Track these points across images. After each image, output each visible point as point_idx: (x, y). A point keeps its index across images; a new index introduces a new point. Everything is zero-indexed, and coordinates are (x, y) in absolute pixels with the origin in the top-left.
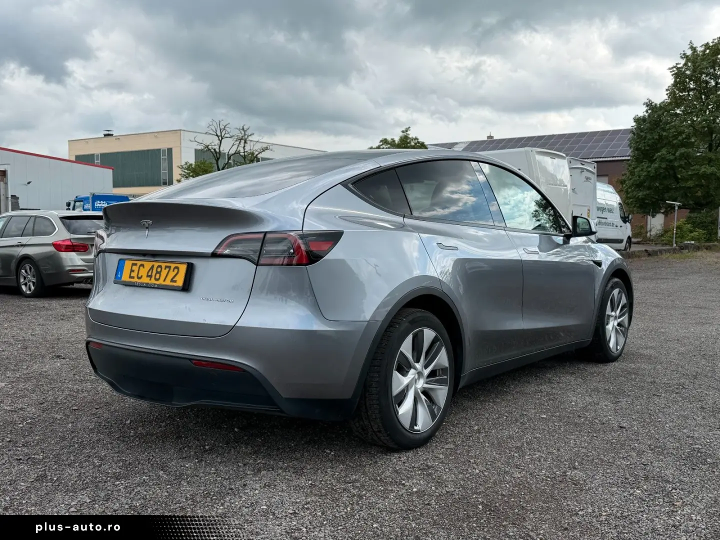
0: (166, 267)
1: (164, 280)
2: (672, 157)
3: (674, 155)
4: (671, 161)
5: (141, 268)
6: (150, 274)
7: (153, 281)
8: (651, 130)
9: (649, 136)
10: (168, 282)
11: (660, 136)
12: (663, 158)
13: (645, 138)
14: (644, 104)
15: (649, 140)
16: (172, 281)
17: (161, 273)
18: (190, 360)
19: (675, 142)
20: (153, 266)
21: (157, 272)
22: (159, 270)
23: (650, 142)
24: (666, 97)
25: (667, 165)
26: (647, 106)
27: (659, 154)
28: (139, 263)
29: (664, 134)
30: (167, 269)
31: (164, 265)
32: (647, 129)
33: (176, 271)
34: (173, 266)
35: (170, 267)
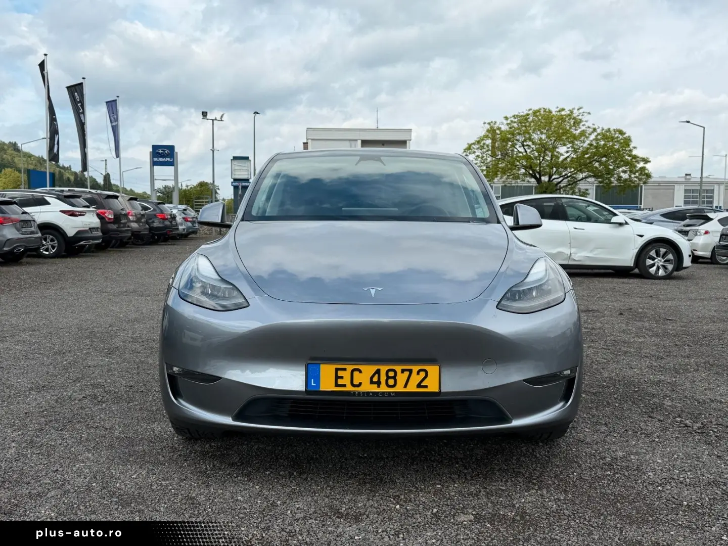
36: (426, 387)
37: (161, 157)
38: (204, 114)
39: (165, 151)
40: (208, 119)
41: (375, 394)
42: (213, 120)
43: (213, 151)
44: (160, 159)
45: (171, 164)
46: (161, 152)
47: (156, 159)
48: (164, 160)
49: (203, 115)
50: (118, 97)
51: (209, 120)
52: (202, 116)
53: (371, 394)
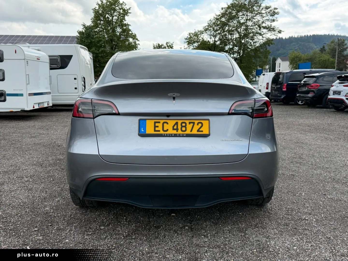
0: (190, 123)
1: (191, 131)
2: (98, 52)
3: (98, 51)
4: (97, 54)
5: (165, 124)
6: (175, 127)
7: (180, 132)
8: (87, 38)
9: (86, 41)
10: (195, 132)
11: (91, 42)
12: (94, 52)
13: (84, 42)
14: (82, 25)
15: (86, 43)
16: (198, 131)
17: (187, 127)
18: (219, 177)
19: (98, 45)
20: (177, 123)
21: (182, 127)
22: (184, 125)
23: (87, 44)
24: (91, 23)
25: (96, 56)
26: (83, 26)
27: (92, 50)
28: (162, 122)
29: (93, 40)
30: (192, 124)
31: (187, 122)
32: (85, 37)
33: (200, 125)
34: (196, 122)
35: (194, 123)
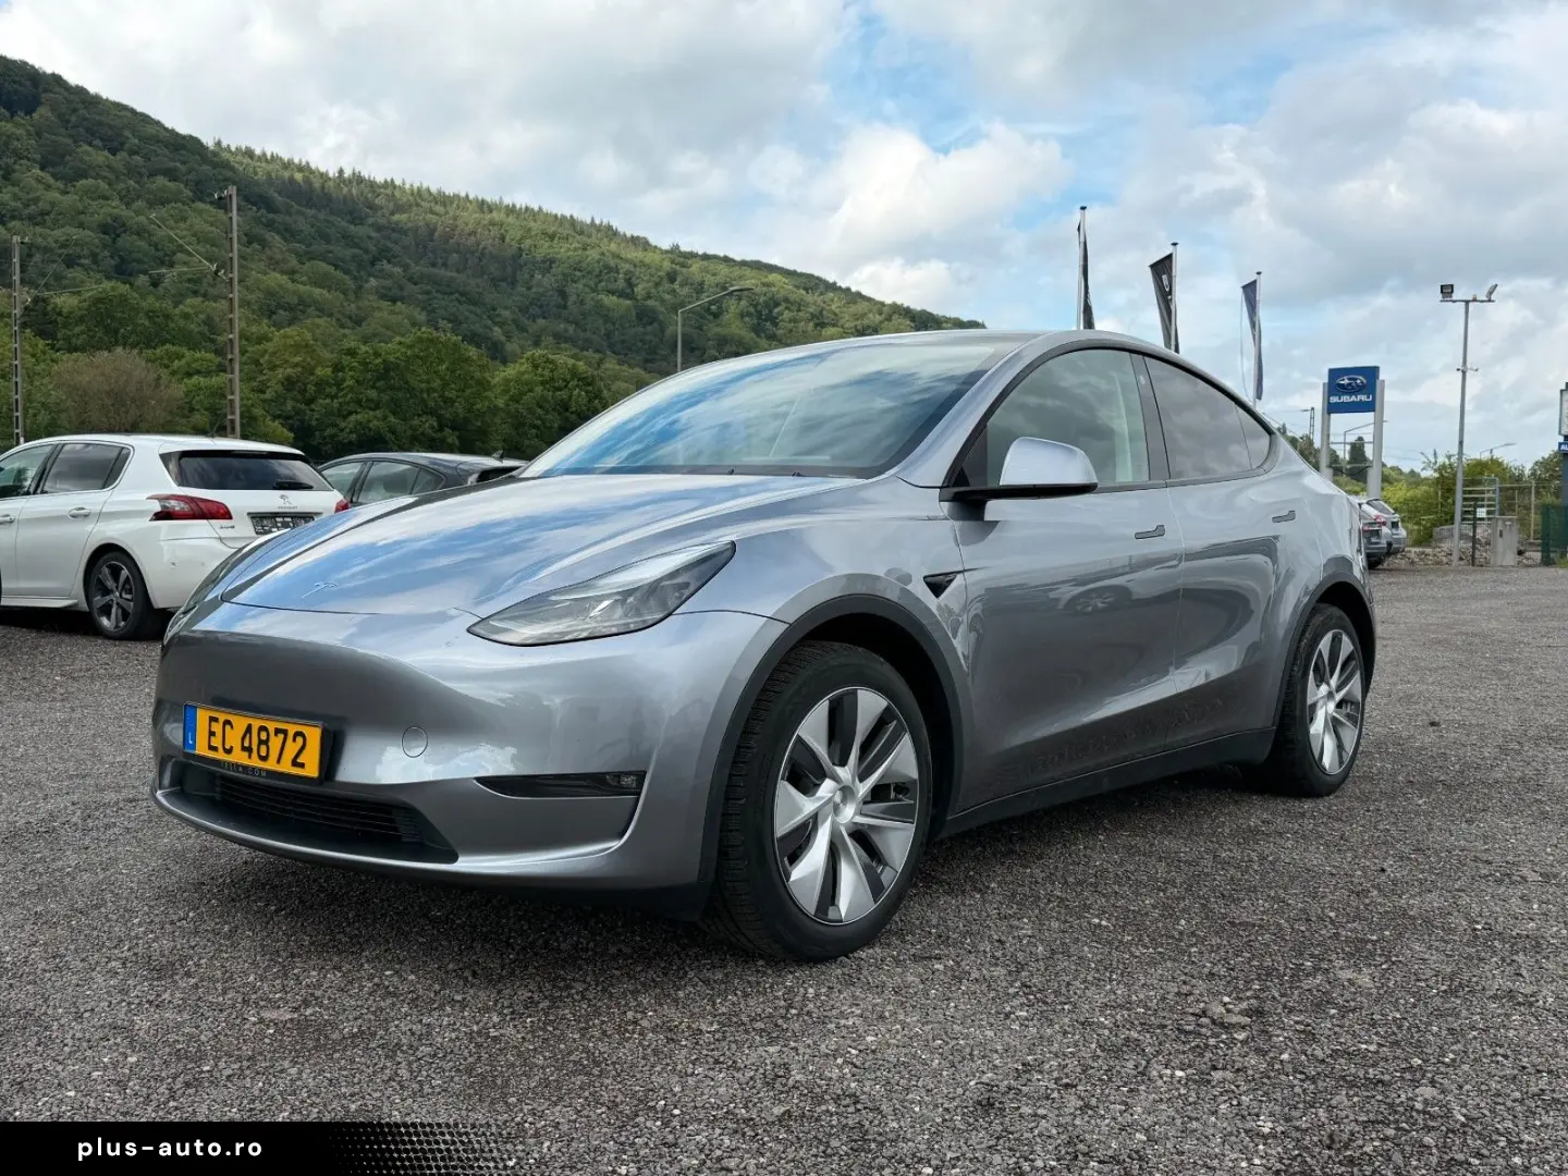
36: (302, 765)
37: (1346, 394)
38: (1447, 291)
39: (1356, 379)
40: (1454, 301)
41: (246, 768)
42: (1467, 302)
43: (1464, 373)
44: (1346, 399)
45: (1368, 407)
46: (1346, 382)
47: (1334, 399)
48: (1353, 398)
49: (1442, 292)
50: (1259, 273)
51: (1458, 303)
52: (1440, 296)
53: (240, 769)
